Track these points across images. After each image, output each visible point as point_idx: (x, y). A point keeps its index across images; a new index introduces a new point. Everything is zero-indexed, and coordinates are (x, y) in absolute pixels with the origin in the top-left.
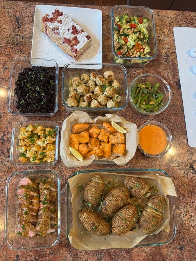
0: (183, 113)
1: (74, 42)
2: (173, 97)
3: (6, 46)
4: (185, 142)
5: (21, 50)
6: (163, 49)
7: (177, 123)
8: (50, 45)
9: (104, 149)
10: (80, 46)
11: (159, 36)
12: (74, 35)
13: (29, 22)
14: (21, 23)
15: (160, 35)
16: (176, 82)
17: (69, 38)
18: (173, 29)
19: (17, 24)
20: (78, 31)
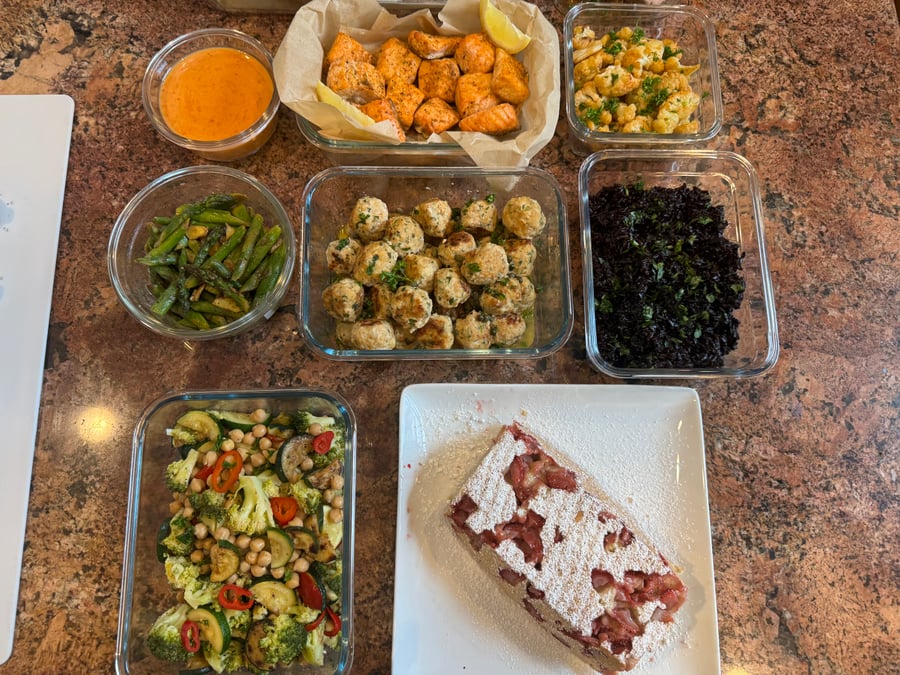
0: (68, 222)
1: (530, 479)
2: (96, 289)
3: (810, 495)
4: (86, 115)
5: (746, 480)
6: (92, 526)
7: (103, 183)
8: (631, 501)
9: (404, 56)
10: (502, 454)
11: (99, 600)
12: (531, 513)
13: (737, 630)
14: (769, 621)
15: (92, 607)
16: (63, 359)
17: (554, 490)
18: (12, 655)
19: (788, 615)
20: (514, 539)
